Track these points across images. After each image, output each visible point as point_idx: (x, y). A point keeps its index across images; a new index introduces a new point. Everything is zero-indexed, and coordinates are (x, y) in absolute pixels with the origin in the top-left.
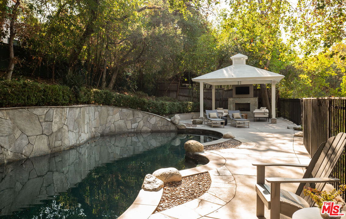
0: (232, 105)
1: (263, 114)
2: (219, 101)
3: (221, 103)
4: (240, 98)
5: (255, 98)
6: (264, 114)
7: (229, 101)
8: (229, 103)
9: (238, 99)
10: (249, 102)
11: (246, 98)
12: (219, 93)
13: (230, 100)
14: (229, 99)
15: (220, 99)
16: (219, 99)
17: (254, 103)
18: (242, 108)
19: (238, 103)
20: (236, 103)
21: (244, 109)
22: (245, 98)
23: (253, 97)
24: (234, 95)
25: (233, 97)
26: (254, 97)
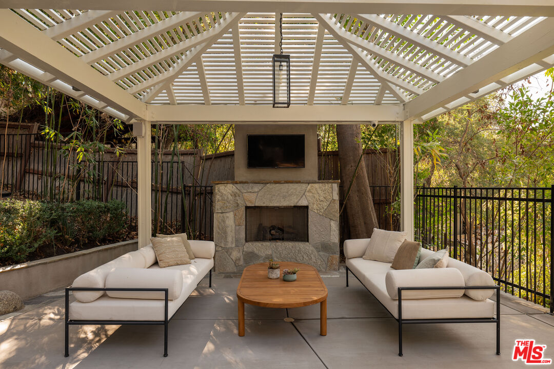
0: (231, 215)
1: (462, 292)
2: (180, 196)
3: (186, 203)
4: (265, 183)
5: (327, 186)
6: (465, 296)
7: (217, 197)
8: (218, 206)
9: (256, 188)
10: (303, 203)
11: (292, 182)
12: (181, 165)
13: (224, 192)
14: (217, 187)
15: (185, 186)
16: (180, 188)
17: (325, 204)
18: (273, 228)
19: (258, 203)
20: (249, 205)
21: (281, 230)
22: (287, 182)
23: (316, 179)
24: (241, 171)
25: (236, 180)
26: (320, 178)
